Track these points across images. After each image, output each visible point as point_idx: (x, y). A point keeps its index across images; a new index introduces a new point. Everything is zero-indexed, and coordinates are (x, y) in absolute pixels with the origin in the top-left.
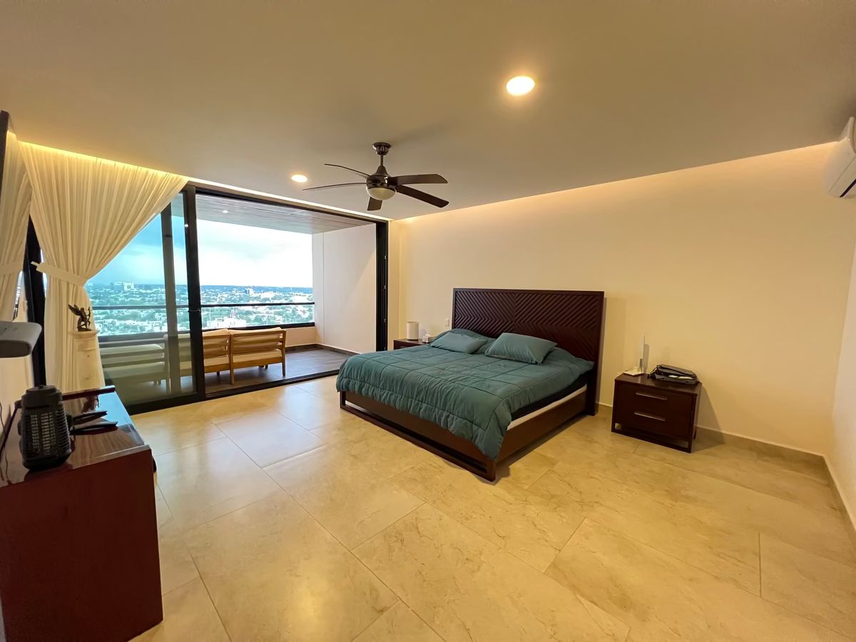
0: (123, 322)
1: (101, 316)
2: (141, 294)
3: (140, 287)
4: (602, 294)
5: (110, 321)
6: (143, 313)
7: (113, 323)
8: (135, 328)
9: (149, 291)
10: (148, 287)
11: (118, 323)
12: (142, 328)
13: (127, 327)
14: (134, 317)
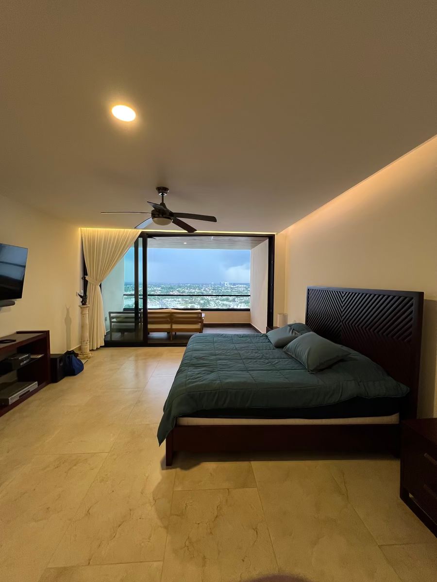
0: (222, 302)
1: (215, 299)
2: (231, 288)
3: (231, 284)
4: (423, 293)
5: (217, 301)
6: (231, 298)
7: (219, 302)
8: (226, 305)
9: (234, 287)
10: (234, 284)
11: (220, 302)
12: (229, 306)
13: (224, 305)
14: (227, 300)
